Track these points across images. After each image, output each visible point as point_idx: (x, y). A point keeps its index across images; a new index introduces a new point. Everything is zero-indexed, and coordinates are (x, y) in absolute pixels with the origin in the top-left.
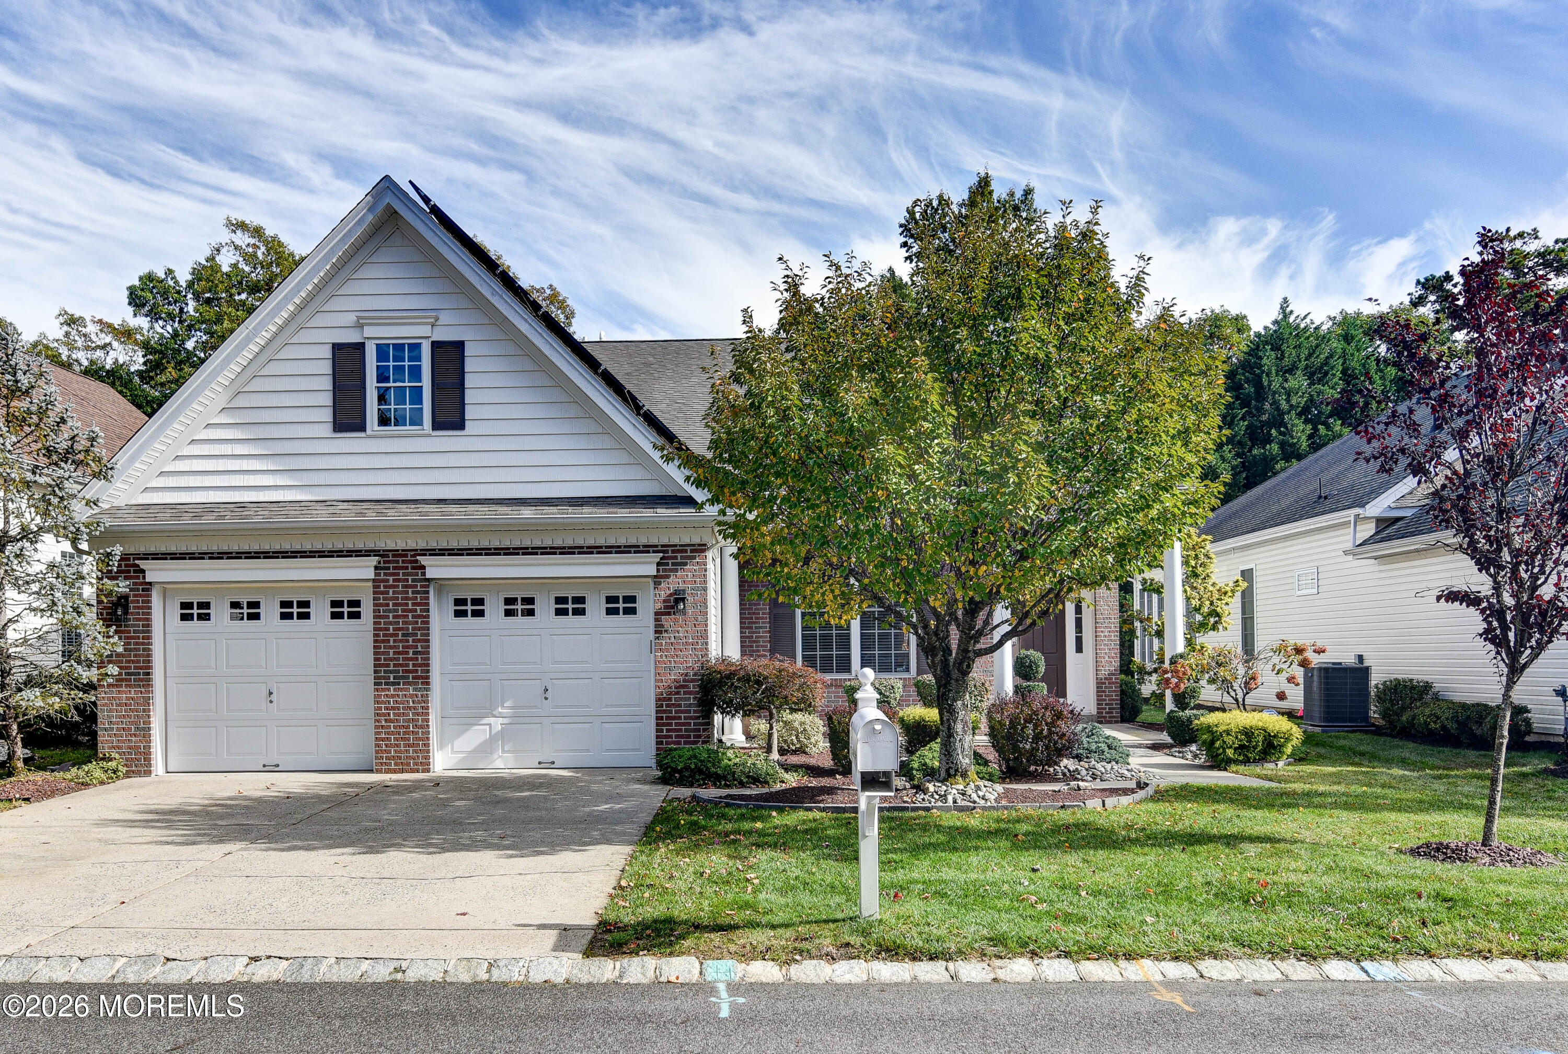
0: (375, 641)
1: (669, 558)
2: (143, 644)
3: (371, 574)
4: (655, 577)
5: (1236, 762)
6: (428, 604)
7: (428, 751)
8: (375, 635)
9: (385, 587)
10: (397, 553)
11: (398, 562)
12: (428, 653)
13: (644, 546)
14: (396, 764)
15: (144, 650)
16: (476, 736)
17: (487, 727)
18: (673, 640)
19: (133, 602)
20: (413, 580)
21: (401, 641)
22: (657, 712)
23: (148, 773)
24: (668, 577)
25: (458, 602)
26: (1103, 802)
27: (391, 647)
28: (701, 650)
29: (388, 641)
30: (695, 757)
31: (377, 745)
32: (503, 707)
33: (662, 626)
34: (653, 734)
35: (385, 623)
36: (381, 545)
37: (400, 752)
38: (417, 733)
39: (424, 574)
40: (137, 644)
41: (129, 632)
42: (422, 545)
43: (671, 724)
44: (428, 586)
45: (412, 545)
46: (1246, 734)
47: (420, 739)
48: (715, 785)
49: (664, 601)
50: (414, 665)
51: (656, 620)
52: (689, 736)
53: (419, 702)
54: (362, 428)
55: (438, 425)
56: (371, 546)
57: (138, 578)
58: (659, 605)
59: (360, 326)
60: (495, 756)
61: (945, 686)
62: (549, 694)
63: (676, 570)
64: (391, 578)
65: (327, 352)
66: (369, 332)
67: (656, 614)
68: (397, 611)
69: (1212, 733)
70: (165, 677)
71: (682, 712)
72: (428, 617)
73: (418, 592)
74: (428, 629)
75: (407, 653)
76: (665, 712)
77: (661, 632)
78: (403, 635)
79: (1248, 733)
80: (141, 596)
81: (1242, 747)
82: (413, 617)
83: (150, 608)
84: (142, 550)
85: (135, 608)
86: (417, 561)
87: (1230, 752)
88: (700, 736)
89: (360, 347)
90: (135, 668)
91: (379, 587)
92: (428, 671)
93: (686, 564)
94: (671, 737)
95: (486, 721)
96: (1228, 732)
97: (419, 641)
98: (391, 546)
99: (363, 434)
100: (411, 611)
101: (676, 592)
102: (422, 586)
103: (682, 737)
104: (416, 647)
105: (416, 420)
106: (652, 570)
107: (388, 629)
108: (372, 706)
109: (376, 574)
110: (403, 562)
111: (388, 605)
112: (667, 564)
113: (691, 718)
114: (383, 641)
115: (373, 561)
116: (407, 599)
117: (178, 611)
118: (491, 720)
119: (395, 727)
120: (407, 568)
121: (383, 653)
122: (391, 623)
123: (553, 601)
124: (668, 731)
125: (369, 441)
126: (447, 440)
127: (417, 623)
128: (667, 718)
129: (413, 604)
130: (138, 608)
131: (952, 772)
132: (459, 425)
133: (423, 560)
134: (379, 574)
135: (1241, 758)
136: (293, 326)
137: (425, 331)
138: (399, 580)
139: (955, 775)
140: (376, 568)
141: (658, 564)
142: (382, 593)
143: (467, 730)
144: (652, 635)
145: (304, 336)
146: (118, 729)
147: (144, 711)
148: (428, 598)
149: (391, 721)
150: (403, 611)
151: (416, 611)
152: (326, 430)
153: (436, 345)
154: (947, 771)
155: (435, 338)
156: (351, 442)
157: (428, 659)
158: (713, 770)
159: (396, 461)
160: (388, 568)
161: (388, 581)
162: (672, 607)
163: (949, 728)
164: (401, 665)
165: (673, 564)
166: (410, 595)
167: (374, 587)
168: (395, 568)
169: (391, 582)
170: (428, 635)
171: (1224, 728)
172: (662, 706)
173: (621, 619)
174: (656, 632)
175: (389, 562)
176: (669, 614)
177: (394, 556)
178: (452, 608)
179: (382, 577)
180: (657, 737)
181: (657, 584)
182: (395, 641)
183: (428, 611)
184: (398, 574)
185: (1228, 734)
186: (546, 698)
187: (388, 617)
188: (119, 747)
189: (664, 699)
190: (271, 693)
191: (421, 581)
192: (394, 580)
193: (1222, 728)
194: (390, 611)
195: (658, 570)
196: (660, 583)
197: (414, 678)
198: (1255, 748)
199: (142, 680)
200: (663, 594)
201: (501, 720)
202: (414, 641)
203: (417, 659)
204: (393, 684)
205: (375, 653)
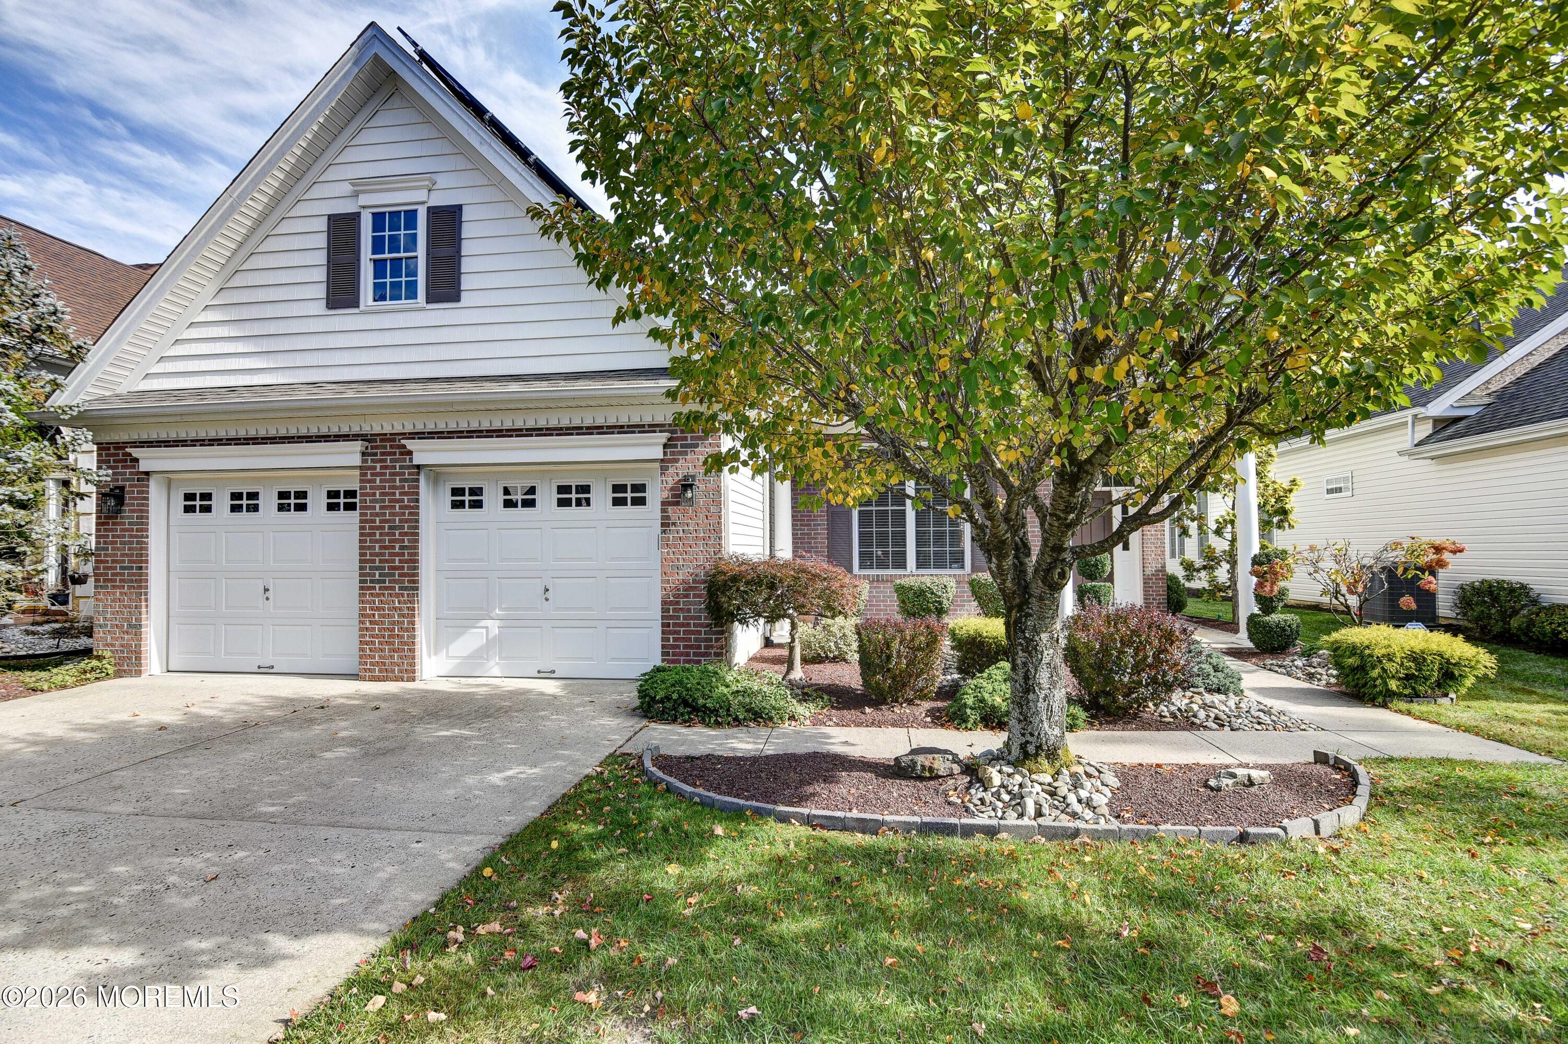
0: (361, 535)
1: (677, 439)
2: (136, 536)
3: (357, 460)
4: (662, 460)
5: (1399, 696)
6: (417, 494)
7: (414, 658)
8: (361, 528)
9: (372, 475)
10: (384, 437)
11: (385, 447)
12: (416, 548)
13: (650, 426)
14: (380, 671)
15: (138, 543)
16: (472, 640)
17: (484, 631)
18: (681, 534)
19: (129, 492)
20: (401, 467)
21: (387, 534)
22: (663, 617)
23: (139, 673)
24: (677, 461)
25: (456, 492)
26: (1316, 824)
27: (377, 541)
28: (714, 546)
29: (374, 534)
30: (680, 682)
31: (362, 650)
32: (501, 609)
33: (668, 517)
34: (659, 643)
35: (372, 515)
36: (366, 429)
37: (384, 658)
38: (403, 637)
39: (411, 460)
40: (131, 536)
41: (124, 524)
42: (409, 428)
43: (678, 632)
44: (418, 474)
45: (398, 429)
46: (1414, 660)
47: (406, 644)
48: (703, 722)
49: (672, 489)
50: (400, 561)
51: (663, 511)
52: (699, 647)
53: (405, 602)
54: (355, 304)
55: (431, 298)
56: (356, 429)
57: (134, 467)
58: (666, 494)
59: (356, 195)
60: (492, 663)
61: (1020, 608)
62: (549, 595)
63: (686, 453)
64: (378, 465)
65: (322, 224)
66: (364, 200)
67: (663, 503)
68: (384, 501)
69: (1362, 657)
70: (168, 571)
71: (692, 618)
72: (418, 508)
73: (406, 480)
74: (417, 521)
75: (394, 547)
76: (671, 617)
77: (668, 525)
78: (390, 528)
79: (1417, 658)
80: (136, 486)
81: (1408, 677)
82: (400, 508)
83: (147, 499)
84: (135, 437)
85: (131, 498)
86: (404, 446)
87: (1393, 685)
88: (712, 647)
89: (355, 218)
90: (130, 561)
91: (366, 474)
92: (416, 568)
93: (697, 446)
94: (678, 647)
95: (483, 623)
96: (1390, 658)
97: (406, 534)
98: (377, 430)
99: (355, 311)
100: (398, 501)
101: (686, 478)
102: (410, 474)
103: (691, 647)
104: (403, 541)
105: (412, 293)
106: (658, 453)
107: (374, 522)
108: (355, 605)
109: (364, 461)
110: (391, 447)
111: (374, 494)
112: (675, 446)
113: (701, 625)
114: (370, 535)
115: (358, 446)
116: (394, 487)
117: (182, 503)
118: (489, 623)
119: (380, 630)
120: (395, 454)
121: (369, 548)
122: (377, 515)
123: (555, 490)
124: (675, 640)
125: (363, 317)
126: (442, 313)
127: (404, 514)
128: (675, 625)
129: (401, 494)
130: (134, 499)
131: (1031, 749)
132: (455, 296)
133: (410, 444)
134: (366, 461)
135: (1407, 692)
136: (290, 199)
137: (421, 195)
138: (386, 467)
139: (1037, 755)
140: (363, 454)
141: (665, 446)
142: (369, 481)
143: (463, 633)
144: (659, 529)
145: (301, 210)
146: (112, 626)
147: (136, 607)
148: (418, 487)
149: (375, 623)
150: (390, 501)
151: (403, 501)
152: (320, 307)
153: (432, 211)
154: (1023, 747)
155: (431, 204)
156: (344, 319)
157: (417, 554)
158: (701, 701)
159: (388, 338)
160: (376, 454)
161: (375, 468)
162: (679, 496)
163: (1026, 678)
164: (387, 561)
165: (682, 446)
166: (398, 483)
167: (362, 475)
168: (383, 454)
169: (378, 470)
170: (417, 527)
171: (1384, 651)
172: (668, 610)
173: (629, 510)
174: (663, 525)
175: (376, 447)
176: (677, 504)
177: (382, 440)
178: (449, 498)
179: (369, 464)
180: (663, 647)
181: (664, 469)
182: (381, 534)
183: (417, 501)
184: (385, 461)
185: (1390, 660)
186: (547, 600)
187: (374, 508)
188: (112, 645)
189: (671, 603)
190: (266, 590)
191: (409, 467)
192: (381, 467)
193: (1379, 652)
194: (376, 501)
195: (665, 453)
196: (667, 468)
197: (400, 575)
198: (1426, 679)
199: (134, 574)
200: (671, 481)
201: (497, 623)
202: (400, 534)
203: (403, 554)
204: (379, 582)
205: (361, 548)
